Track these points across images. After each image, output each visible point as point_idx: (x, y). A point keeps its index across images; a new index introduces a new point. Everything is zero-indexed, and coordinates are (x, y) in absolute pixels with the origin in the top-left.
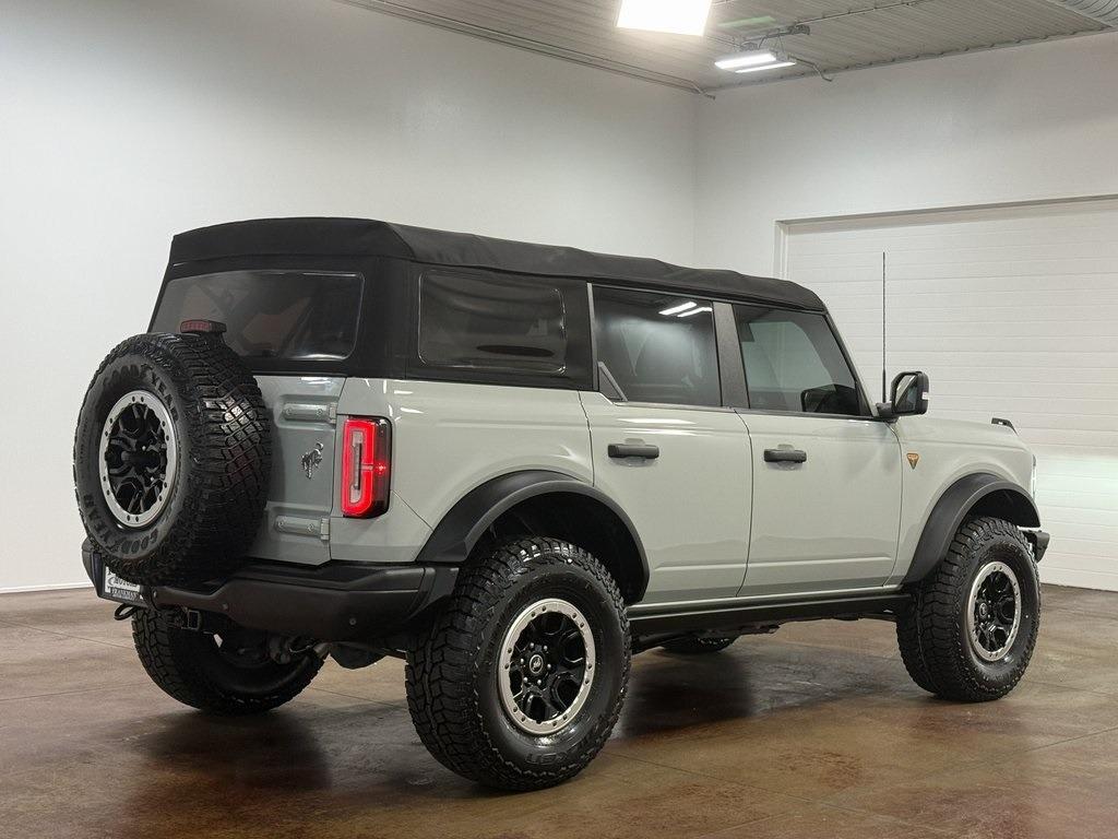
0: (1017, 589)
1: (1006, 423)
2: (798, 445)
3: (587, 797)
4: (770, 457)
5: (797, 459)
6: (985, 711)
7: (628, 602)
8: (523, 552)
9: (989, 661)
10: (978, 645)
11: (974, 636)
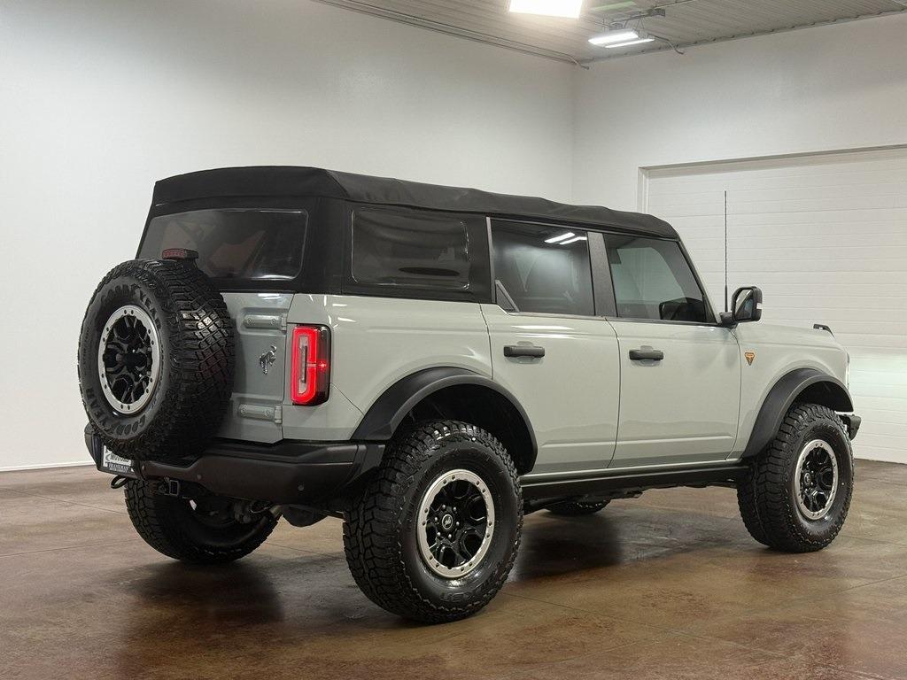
0: (834, 461)
1: (825, 328)
2: (656, 346)
3: (488, 628)
4: (634, 356)
5: (656, 358)
6: (809, 560)
7: (521, 472)
8: (437, 432)
9: (812, 520)
10: (803, 507)
11: (800, 500)
